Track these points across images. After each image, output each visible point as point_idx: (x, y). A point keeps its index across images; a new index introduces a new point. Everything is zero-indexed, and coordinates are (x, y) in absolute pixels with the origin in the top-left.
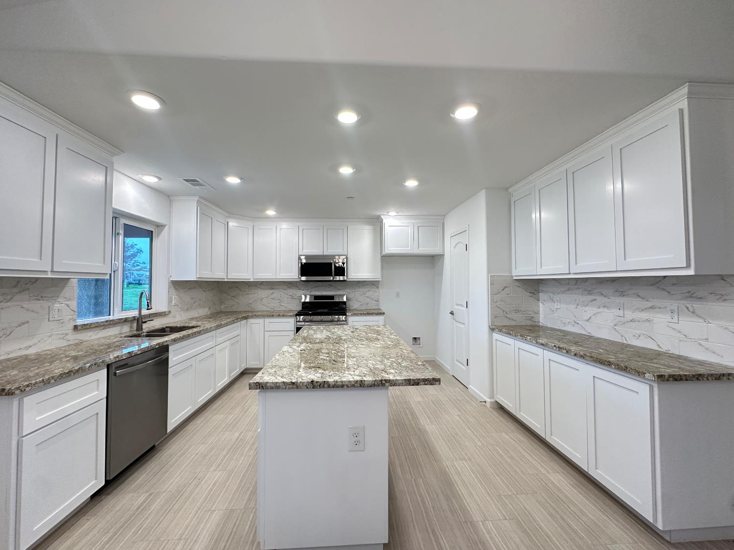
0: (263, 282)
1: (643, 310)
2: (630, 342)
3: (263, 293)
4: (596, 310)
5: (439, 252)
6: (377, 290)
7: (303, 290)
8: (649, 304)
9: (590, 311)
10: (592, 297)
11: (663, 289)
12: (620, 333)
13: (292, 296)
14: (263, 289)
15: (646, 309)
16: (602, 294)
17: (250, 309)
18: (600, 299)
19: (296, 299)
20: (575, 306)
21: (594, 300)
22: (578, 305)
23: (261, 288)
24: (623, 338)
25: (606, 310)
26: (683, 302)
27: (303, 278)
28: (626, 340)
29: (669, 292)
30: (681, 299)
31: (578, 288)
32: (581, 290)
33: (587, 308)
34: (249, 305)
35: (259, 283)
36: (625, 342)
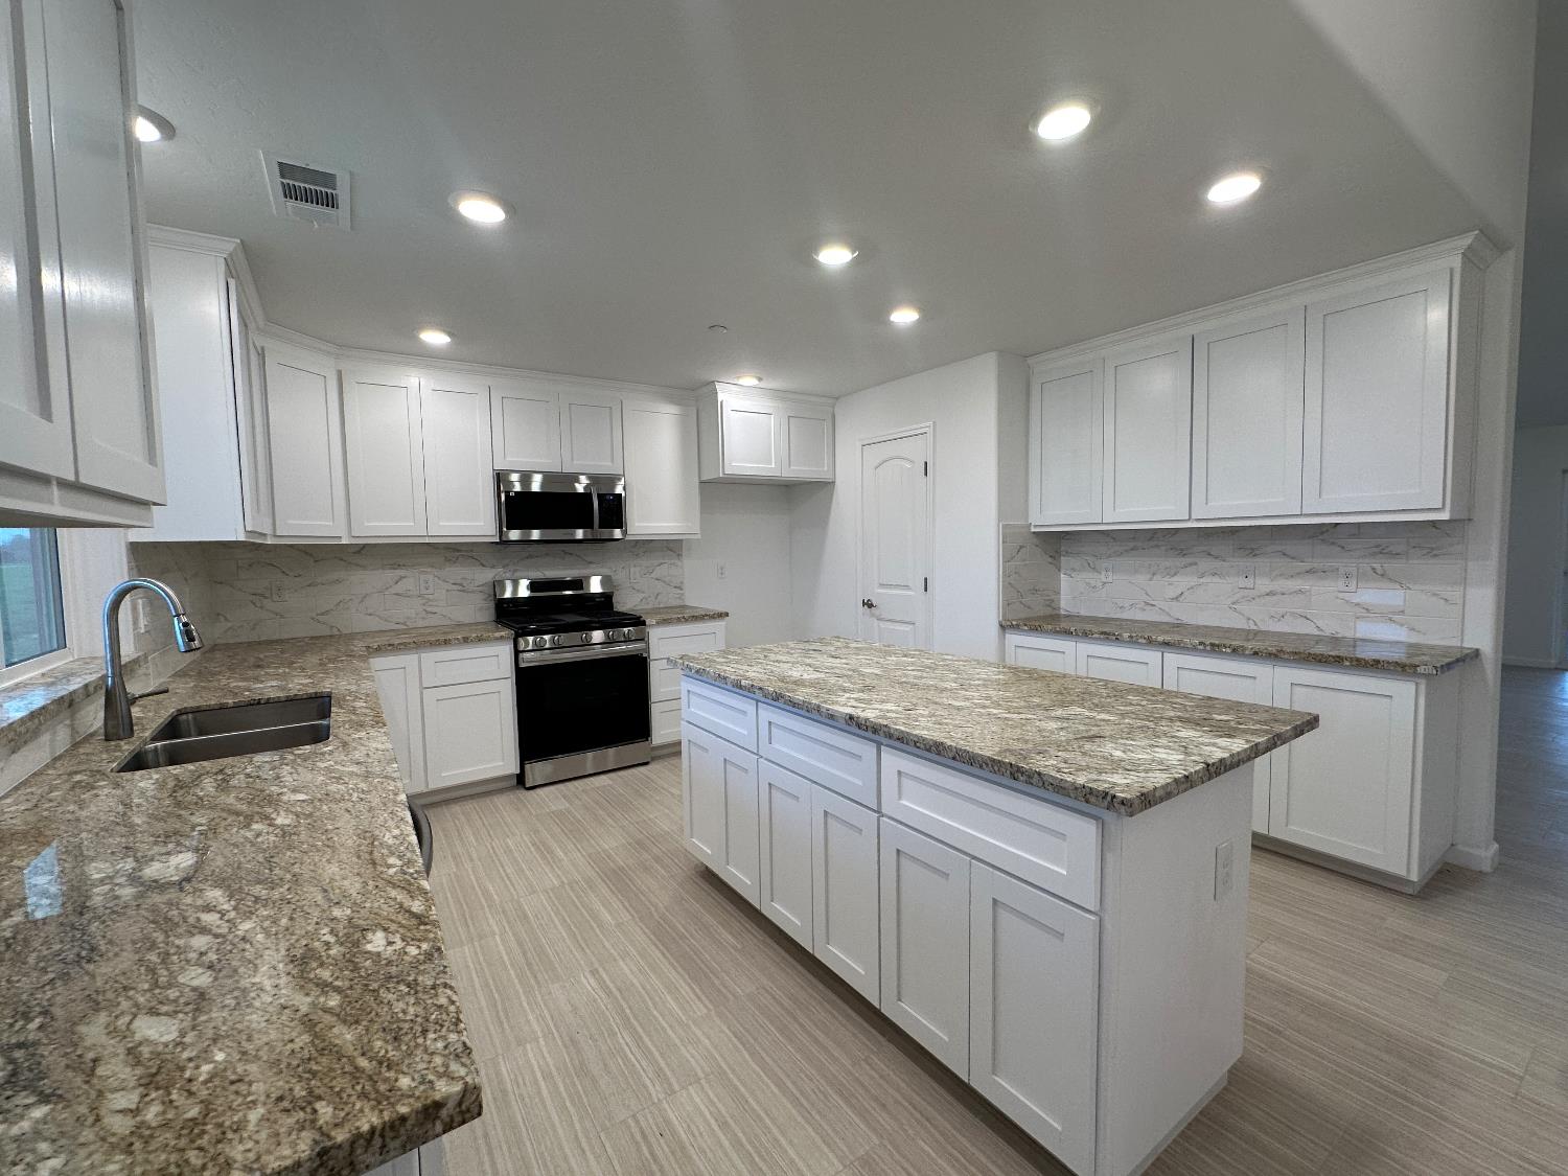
0: (365, 546)
1: (1292, 576)
2: (1263, 628)
3: (369, 581)
4: (1194, 581)
5: (825, 476)
6: (680, 563)
7: (493, 567)
8: (1307, 566)
9: (1183, 582)
10: (1188, 560)
11: (1333, 543)
12: (1243, 615)
13: (461, 585)
14: (364, 567)
15: (1298, 574)
16: (1209, 554)
17: (325, 631)
18: (1205, 564)
19: (473, 592)
20: (1149, 576)
21: (1191, 564)
22: (1154, 574)
23: (357, 565)
24: (1251, 621)
25: (1216, 579)
26: (1367, 561)
27: (514, 535)
28: (1256, 625)
29: (1343, 548)
30: (1364, 557)
31: (1157, 546)
32: (1163, 548)
33: (1175, 579)
34: (320, 618)
35: (353, 550)
36: (1253, 627)
